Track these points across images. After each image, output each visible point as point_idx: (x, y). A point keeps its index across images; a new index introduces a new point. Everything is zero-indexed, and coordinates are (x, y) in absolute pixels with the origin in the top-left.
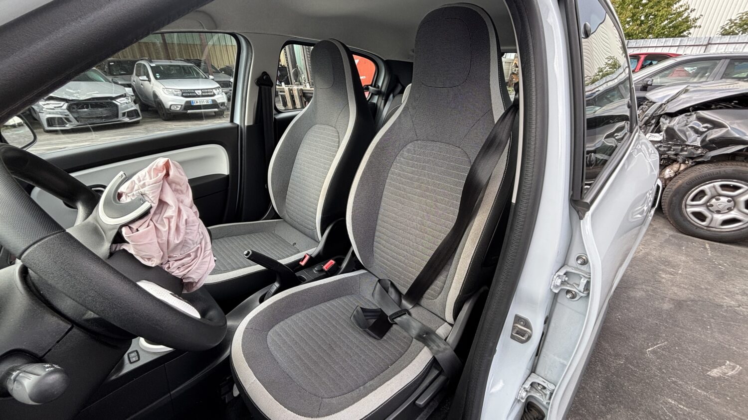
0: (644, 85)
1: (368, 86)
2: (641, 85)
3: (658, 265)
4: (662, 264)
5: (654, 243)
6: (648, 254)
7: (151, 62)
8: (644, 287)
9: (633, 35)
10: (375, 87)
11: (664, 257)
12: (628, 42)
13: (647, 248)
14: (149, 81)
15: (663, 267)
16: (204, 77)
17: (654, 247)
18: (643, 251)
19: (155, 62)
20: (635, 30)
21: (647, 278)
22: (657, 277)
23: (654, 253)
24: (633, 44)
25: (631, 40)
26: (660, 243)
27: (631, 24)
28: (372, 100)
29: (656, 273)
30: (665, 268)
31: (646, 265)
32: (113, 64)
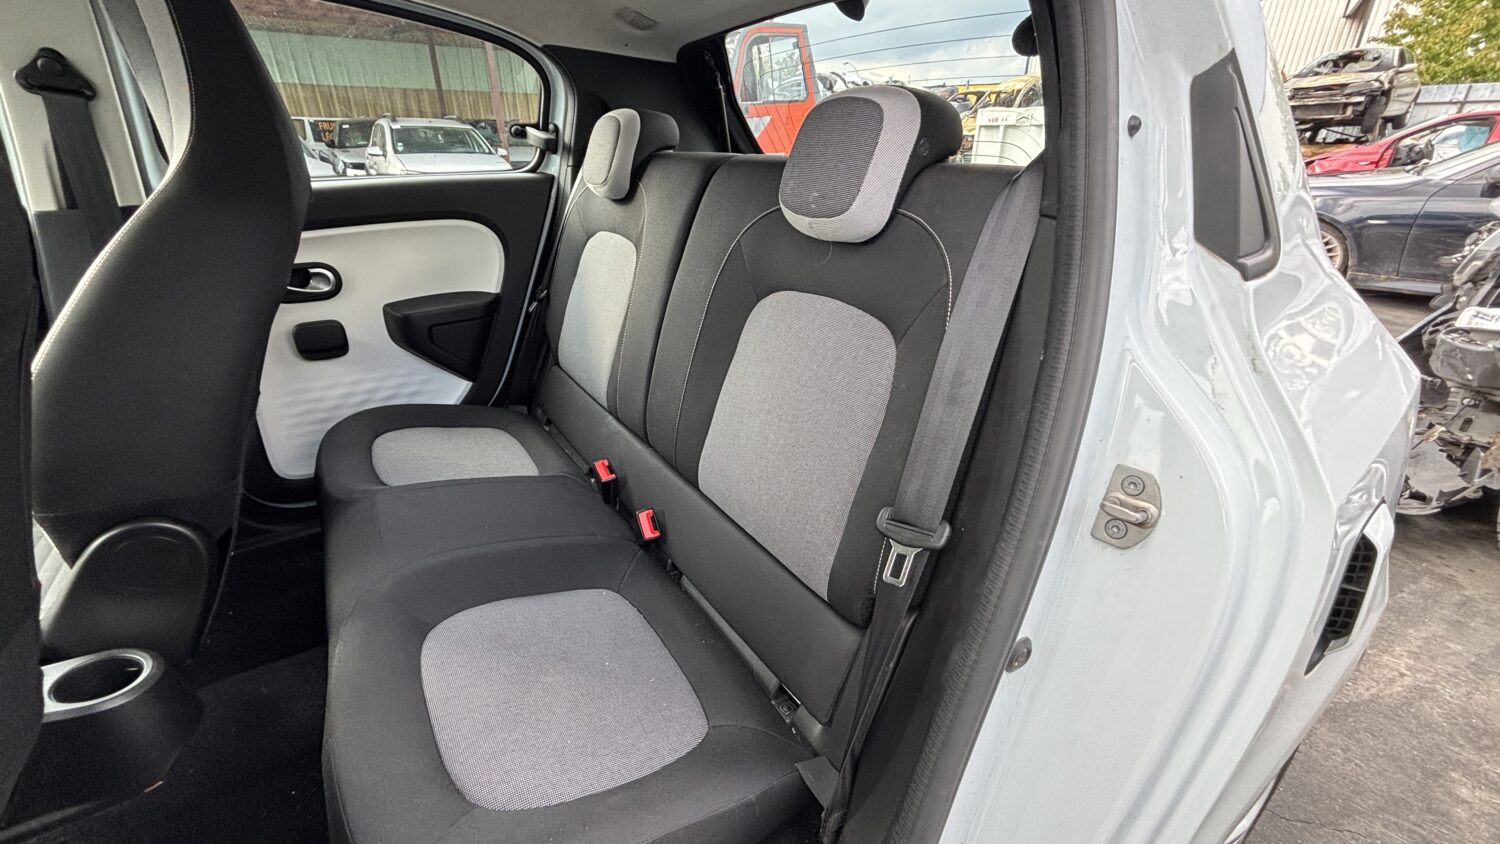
0: (1492, 181)
1: (524, 126)
2: (1484, 181)
3: (1453, 742)
4: (1470, 741)
5: (1454, 654)
6: (1422, 693)
7: (394, 120)
8: (1378, 829)
9: (1485, 73)
10: (545, 129)
11: (1481, 711)
12: (1470, 87)
13: (1425, 671)
14: (385, 156)
15: (1468, 754)
16: (487, 151)
17: (1450, 669)
18: (1408, 681)
19: (402, 121)
20: (1491, 60)
21: (1396, 793)
22: (1439, 794)
23: (1447, 692)
24: (1481, 93)
25: (1479, 85)
26: (1478, 655)
27: (1482, 46)
28: (546, 167)
29: (1436, 775)
30: (1476, 758)
31: (1405, 735)
32: (347, 126)
